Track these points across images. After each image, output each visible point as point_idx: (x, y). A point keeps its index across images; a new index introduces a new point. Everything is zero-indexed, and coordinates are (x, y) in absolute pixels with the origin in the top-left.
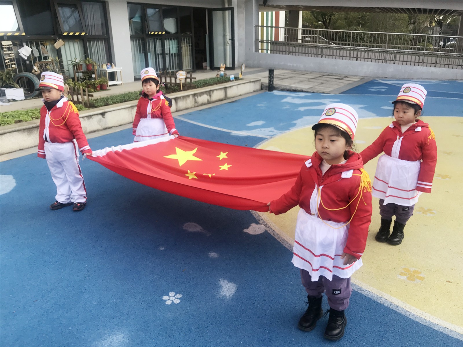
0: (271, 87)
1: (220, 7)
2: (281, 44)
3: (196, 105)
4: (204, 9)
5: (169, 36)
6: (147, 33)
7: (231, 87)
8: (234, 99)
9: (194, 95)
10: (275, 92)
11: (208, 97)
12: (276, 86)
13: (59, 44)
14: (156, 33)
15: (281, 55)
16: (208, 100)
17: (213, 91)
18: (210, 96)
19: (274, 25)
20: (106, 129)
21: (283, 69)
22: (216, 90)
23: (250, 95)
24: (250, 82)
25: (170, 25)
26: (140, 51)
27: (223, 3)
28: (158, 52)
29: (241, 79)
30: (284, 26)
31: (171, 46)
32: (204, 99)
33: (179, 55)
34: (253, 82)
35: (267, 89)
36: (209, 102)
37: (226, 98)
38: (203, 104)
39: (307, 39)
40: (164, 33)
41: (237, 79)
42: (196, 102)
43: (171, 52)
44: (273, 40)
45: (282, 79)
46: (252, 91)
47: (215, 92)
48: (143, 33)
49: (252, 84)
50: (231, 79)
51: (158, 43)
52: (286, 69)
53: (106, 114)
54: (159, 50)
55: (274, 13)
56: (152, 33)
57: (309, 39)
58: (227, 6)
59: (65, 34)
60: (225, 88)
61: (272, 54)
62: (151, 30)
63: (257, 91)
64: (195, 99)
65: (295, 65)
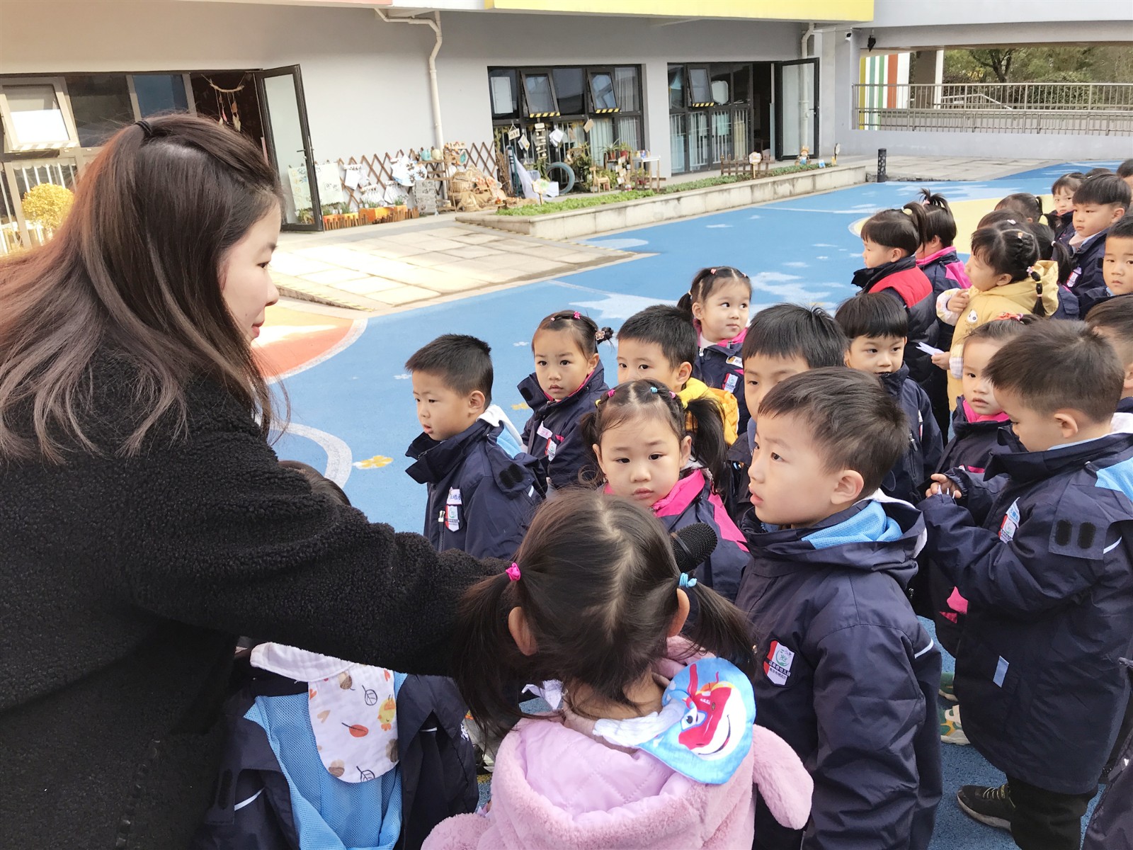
0: (881, 177)
1: (795, 58)
2: (901, 113)
3: (776, 196)
4: (769, 64)
5: (718, 109)
6: (690, 105)
7: (821, 174)
8: (827, 192)
9: (774, 182)
10: (887, 183)
11: (791, 187)
12: (889, 176)
13: (590, 125)
14: (702, 105)
15: (899, 132)
16: (791, 192)
17: (798, 178)
18: (793, 186)
19: (886, 82)
20: (680, 217)
21: (902, 155)
22: (802, 177)
23: (850, 187)
24: (850, 169)
25: (720, 92)
26: (678, 133)
27: (800, 51)
28: (700, 135)
29: (835, 166)
30: (907, 82)
31: (720, 124)
32: (785, 189)
33: (730, 138)
34: (853, 169)
35: (876, 179)
36: (791, 195)
37: (814, 189)
38: (784, 197)
39: (955, 103)
40: (712, 104)
41: (827, 165)
42: (775, 193)
43: (719, 135)
44: (885, 106)
45: (901, 167)
46: (852, 183)
47: (800, 180)
48: (683, 106)
49: (852, 172)
50: (820, 166)
51: (702, 119)
52: (908, 155)
53: (682, 199)
54: (703, 131)
55: (886, 58)
56: (697, 105)
57: (961, 102)
58: (805, 56)
59: (598, 112)
60: (814, 175)
61: (883, 132)
62: (696, 101)
63: (860, 183)
64: (775, 189)
65: (924, 147)
